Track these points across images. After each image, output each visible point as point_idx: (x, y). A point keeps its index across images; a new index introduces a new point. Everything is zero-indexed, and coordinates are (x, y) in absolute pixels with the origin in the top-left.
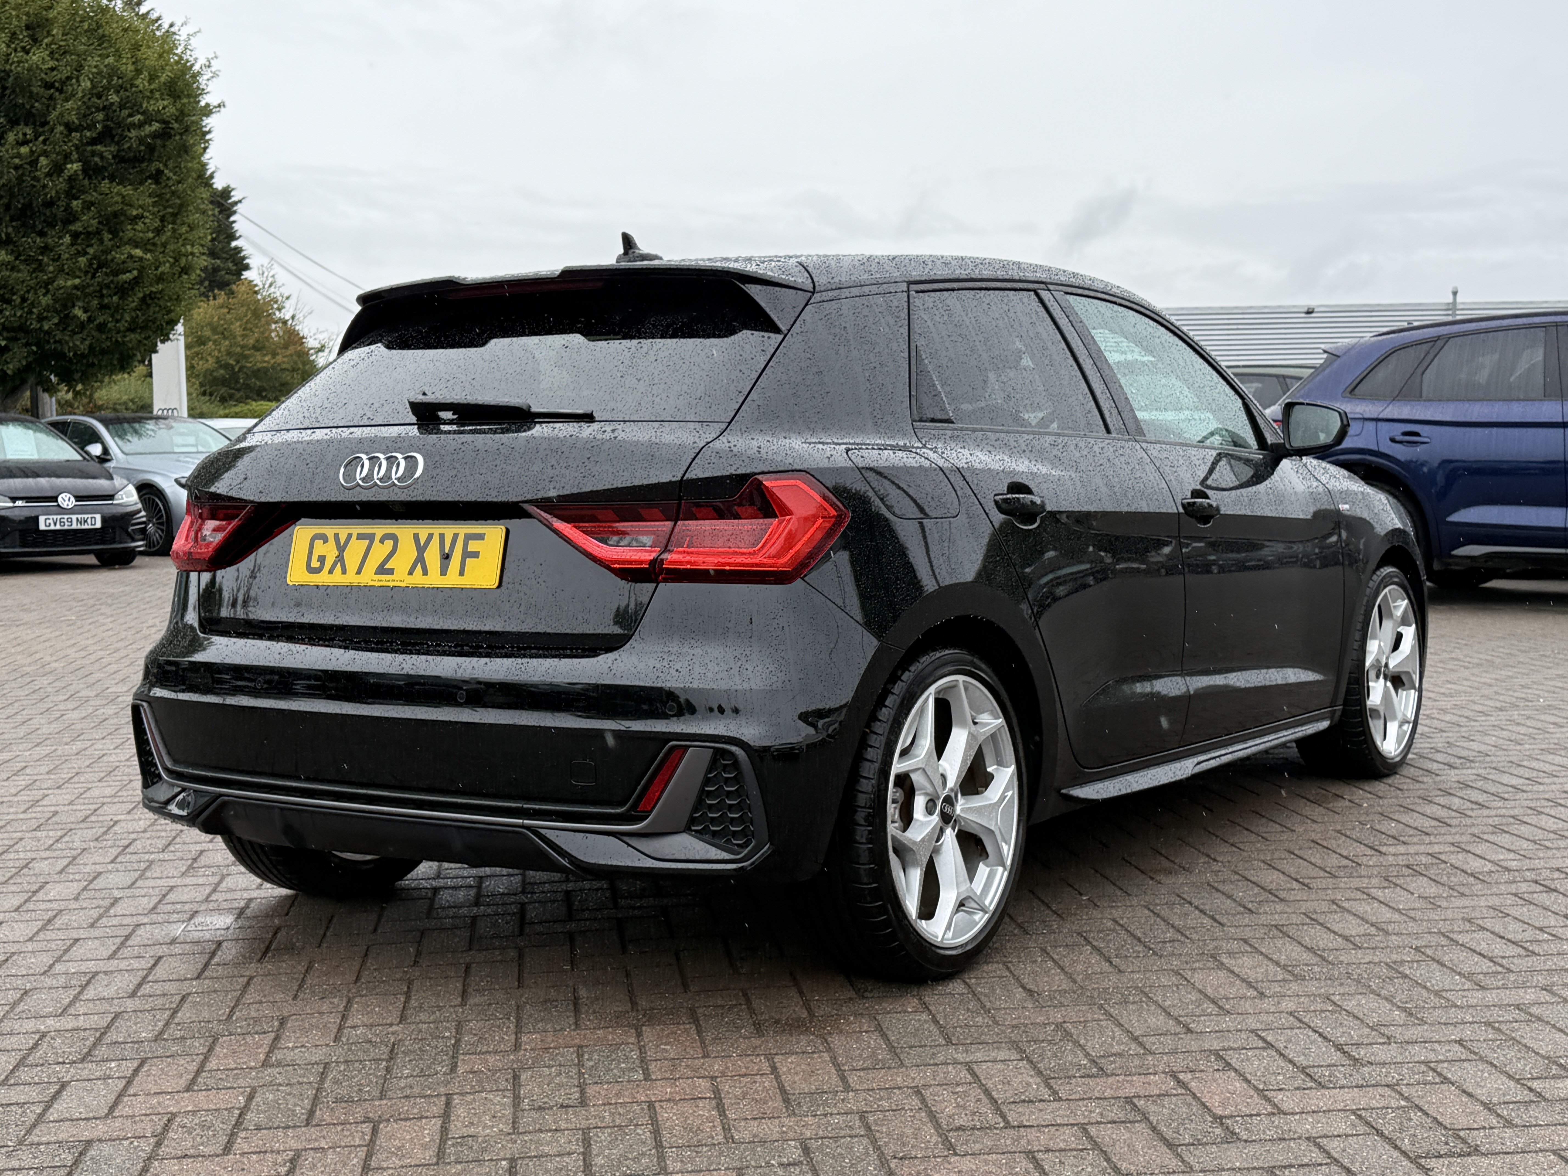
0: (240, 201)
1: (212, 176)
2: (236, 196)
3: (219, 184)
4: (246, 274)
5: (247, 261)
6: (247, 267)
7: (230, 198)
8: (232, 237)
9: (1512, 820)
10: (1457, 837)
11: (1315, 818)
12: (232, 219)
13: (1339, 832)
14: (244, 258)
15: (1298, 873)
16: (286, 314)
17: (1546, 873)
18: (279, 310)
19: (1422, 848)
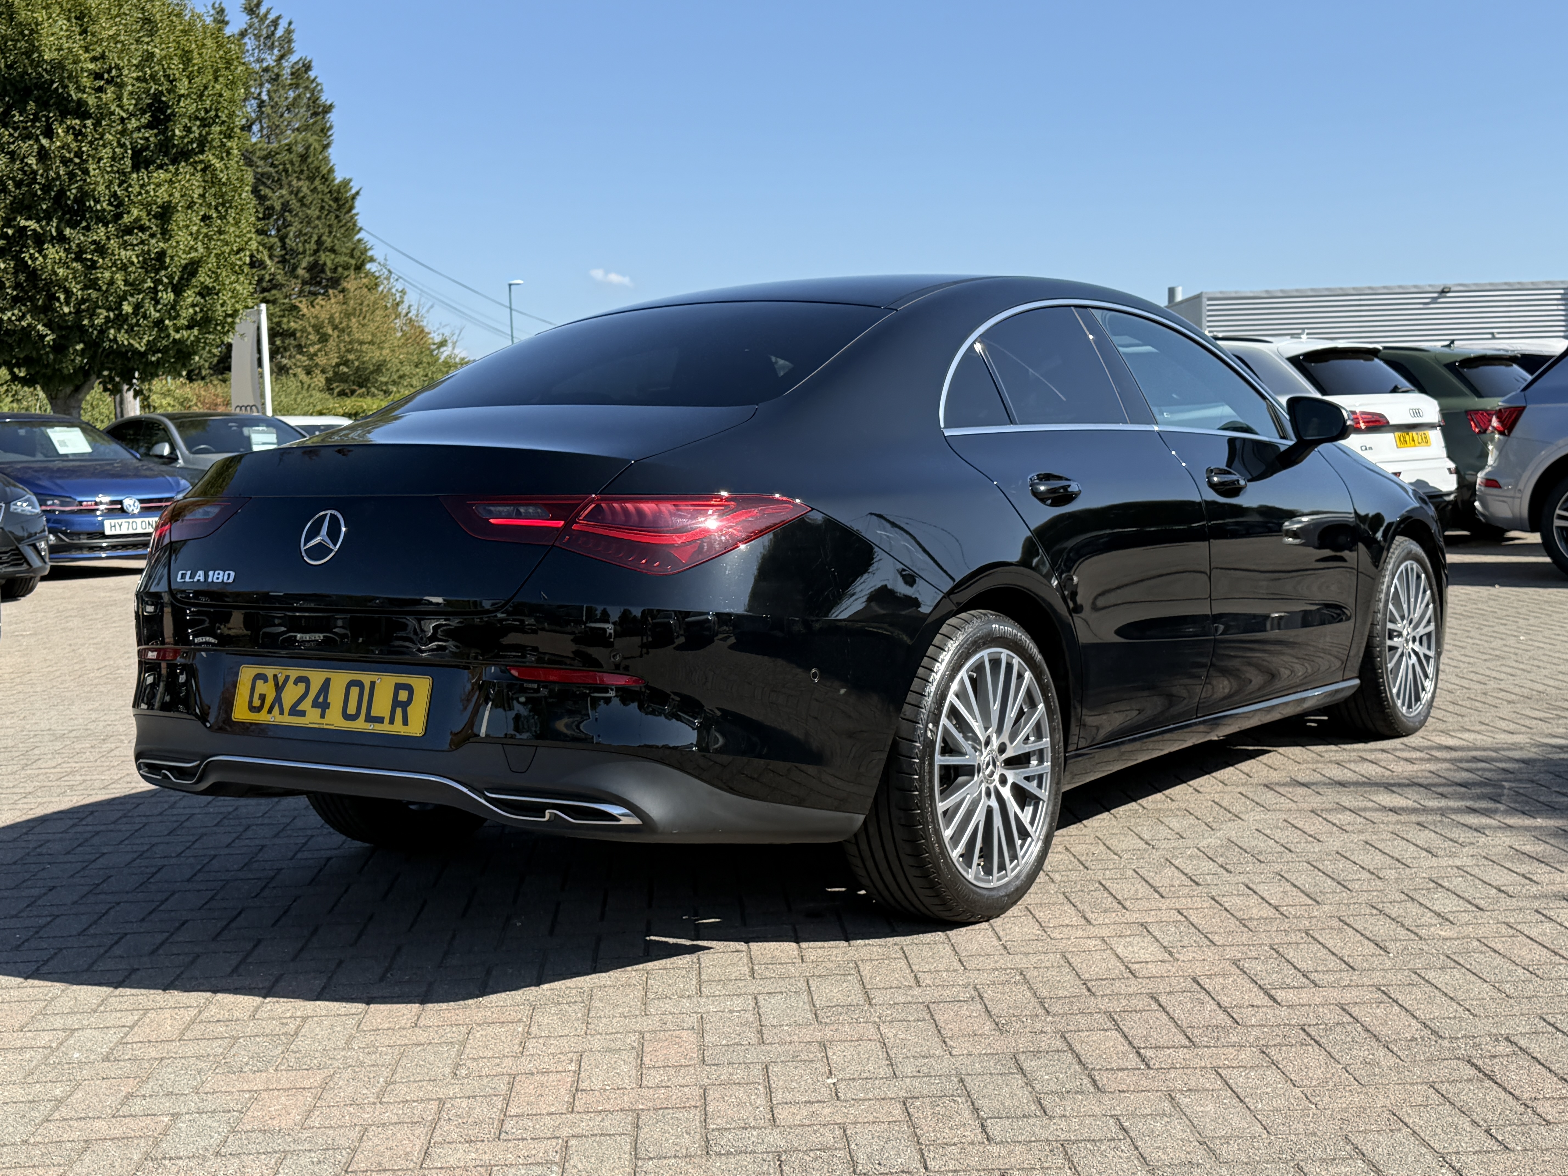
0: (358, 193)
2: (354, 187)
7: (348, 191)
9: (1475, 943)
10: (1389, 975)
11: (1216, 938)
12: (354, 211)
13: (1235, 963)
15: (1146, 1038)
17: (1489, 1047)
19: (1335, 995)
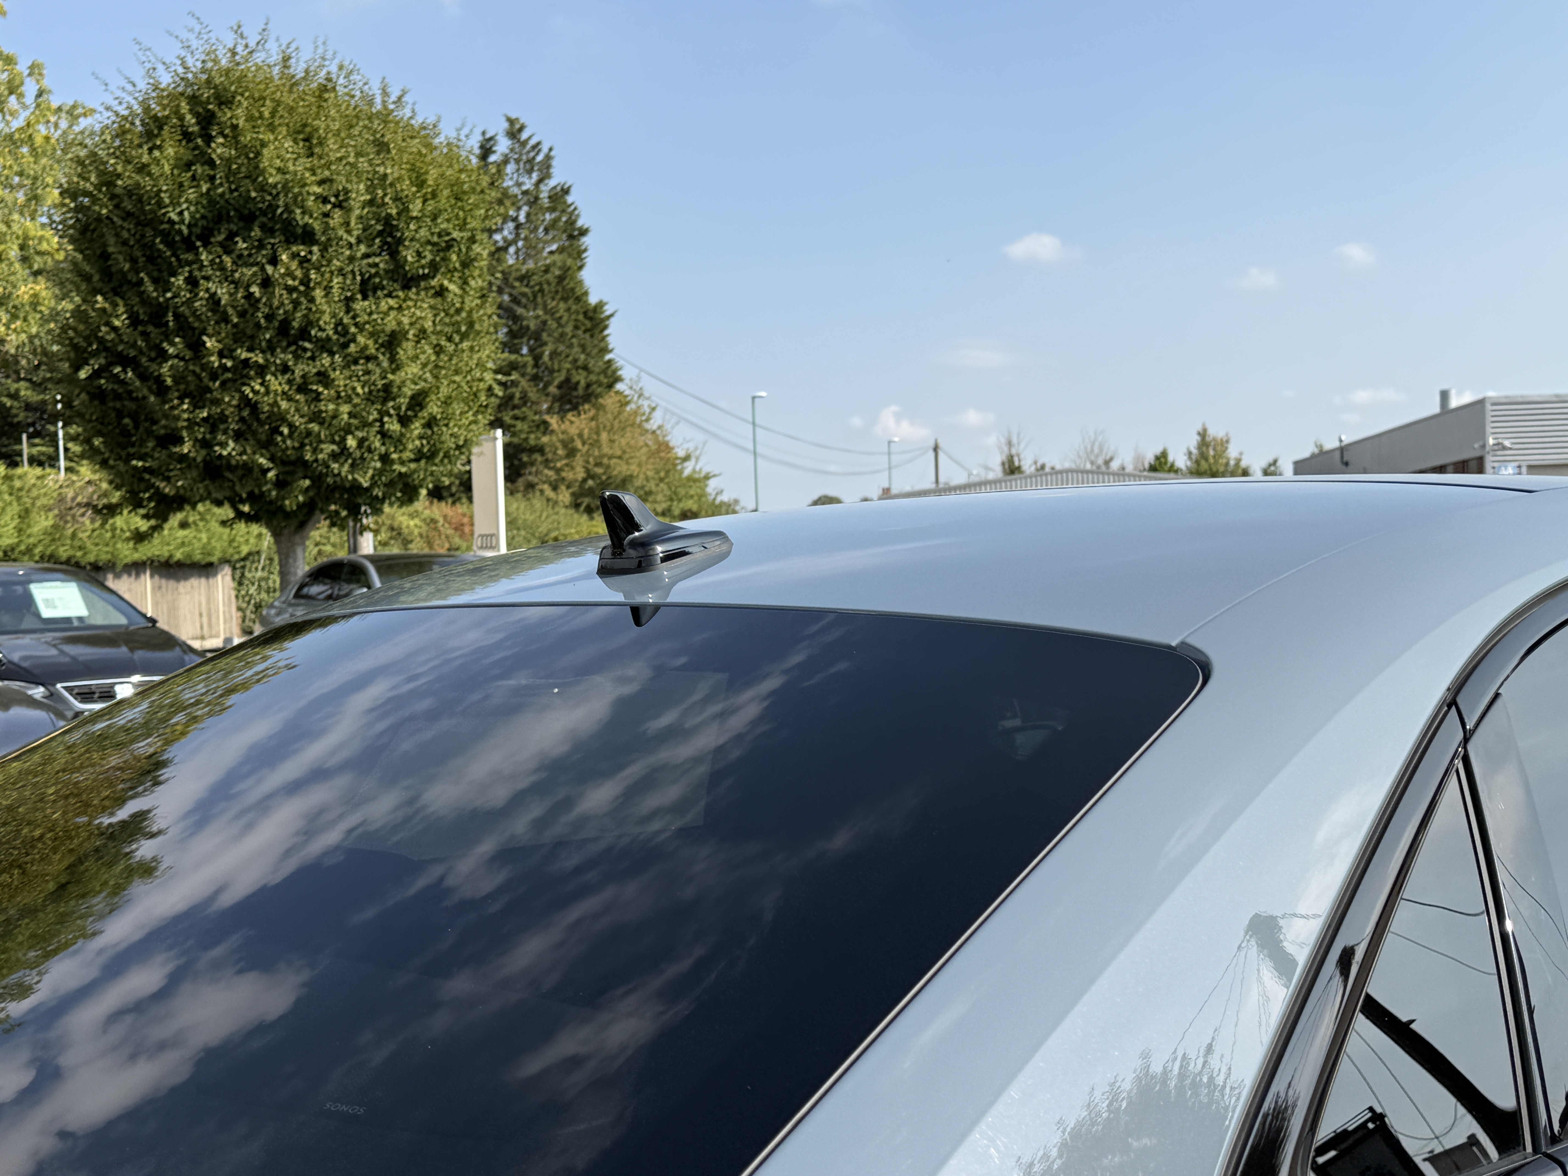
0: (612, 315)
1: (586, 293)
2: (608, 310)
3: (593, 300)
4: (619, 386)
5: (620, 373)
6: (618, 379)
7: (602, 313)
8: (605, 350)
12: (606, 332)
14: (616, 370)
16: (652, 425)
18: (647, 420)
